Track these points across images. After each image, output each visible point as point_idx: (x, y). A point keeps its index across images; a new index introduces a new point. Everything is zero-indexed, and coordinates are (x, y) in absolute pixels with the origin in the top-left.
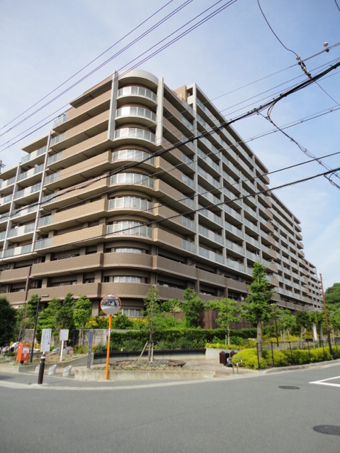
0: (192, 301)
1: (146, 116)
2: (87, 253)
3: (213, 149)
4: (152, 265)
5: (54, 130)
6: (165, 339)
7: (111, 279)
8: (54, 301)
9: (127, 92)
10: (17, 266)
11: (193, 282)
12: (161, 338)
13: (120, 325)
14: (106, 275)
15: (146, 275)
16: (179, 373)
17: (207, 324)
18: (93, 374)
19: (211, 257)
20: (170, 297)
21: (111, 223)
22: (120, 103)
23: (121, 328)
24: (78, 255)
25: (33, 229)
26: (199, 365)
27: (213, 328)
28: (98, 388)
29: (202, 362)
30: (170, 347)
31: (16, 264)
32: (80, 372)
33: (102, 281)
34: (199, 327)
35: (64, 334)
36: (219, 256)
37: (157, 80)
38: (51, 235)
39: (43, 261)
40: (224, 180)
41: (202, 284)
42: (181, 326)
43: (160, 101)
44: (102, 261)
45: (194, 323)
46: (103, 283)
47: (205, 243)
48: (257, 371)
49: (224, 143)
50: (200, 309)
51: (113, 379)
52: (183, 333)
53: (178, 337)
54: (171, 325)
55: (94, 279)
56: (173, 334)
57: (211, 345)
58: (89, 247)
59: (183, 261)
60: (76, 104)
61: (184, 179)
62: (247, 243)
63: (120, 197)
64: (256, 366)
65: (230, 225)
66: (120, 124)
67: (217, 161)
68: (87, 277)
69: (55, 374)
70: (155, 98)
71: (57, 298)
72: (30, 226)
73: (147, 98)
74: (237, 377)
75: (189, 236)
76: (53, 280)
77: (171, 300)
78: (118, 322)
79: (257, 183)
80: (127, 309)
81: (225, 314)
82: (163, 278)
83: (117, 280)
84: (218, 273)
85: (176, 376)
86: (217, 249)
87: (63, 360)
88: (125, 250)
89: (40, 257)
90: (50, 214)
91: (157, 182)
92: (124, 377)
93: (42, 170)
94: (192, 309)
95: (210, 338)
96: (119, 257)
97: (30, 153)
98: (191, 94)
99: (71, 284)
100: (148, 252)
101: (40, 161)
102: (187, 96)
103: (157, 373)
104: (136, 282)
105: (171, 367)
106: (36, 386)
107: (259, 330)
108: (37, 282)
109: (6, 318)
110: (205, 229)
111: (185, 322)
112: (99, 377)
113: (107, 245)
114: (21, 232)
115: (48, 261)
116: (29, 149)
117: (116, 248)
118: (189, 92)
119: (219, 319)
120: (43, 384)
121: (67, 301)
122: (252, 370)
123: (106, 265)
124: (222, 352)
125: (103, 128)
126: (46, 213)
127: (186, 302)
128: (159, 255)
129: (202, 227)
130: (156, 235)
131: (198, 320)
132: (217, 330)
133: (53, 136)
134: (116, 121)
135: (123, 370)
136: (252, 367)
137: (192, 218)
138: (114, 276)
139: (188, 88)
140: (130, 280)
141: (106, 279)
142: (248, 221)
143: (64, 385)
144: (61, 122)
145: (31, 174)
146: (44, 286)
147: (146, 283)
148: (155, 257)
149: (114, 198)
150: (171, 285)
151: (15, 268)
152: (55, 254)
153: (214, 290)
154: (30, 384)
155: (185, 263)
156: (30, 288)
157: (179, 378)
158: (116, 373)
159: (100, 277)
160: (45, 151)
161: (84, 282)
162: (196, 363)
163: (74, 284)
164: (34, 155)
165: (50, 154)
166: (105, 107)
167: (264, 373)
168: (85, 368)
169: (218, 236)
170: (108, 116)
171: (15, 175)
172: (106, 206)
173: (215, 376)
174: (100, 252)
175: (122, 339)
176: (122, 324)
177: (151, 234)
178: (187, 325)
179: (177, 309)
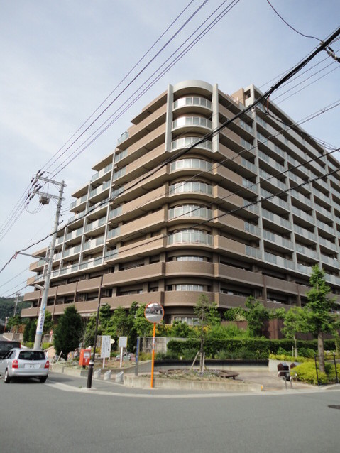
0: (255, 309)
1: (202, 124)
2: (151, 263)
3: (276, 149)
4: (213, 273)
5: (118, 147)
6: (225, 348)
7: (174, 287)
8: (119, 310)
9: (182, 103)
10: (93, 276)
11: (260, 290)
12: (221, 347)
13: (181, 334)
14: (169, 283)
15: (209, 283)
16: (224, 385)
17: (272, 334)
18: (139, 381)
19: (280, 262)
20: (234, 306)
21: (172, 233)
22: (176, 115)
23: (182, 336)
24: (143, 265)
25: (103, 241)
26: (258, 377)
27: (279, 338)
28: (138, 396)
29: (265, 374)
30: (230, 357)
31: (90, 274)
32: (128, 379)
33: (165, 290)
34: (263, 337)
35: (123, 342)
36: (288, 261)
37: (211, 87)
38: (119, 246)
39: (113, 271)
40: (290, 181)
41: (270, 292)
42: (245, 335)
43: (215, 107)
44: (164, 270)
45: (258, 332)
46: (167, 292)
47: (270, 248)
48: (317, 387)
49: (289, 141)
50: (264, 317)
51: (159, 386)
52: (244, 343)
53: (239, 347)
54: (233, 334)
55: (157, 288)
56: (234, 344)
57: (274, 356)
58: (152, 257)
59: (248, 267)
60: (136, 121)
61: (245, 184)
62: (321, 247)
63: (179, 206)
64: (316, 382)
65: (299, 228)
66: (176, 135)
67: (281, 161)
68: (152, 286)
69: (110, 379)
70: (210, 105)
71: (122, 307)
72: (101, 239)
73: (202, 106)
74: (290, 392)
75: (253, 242)
76: (122, 289)
77: (233, 308)
78: (179, 330)
79: (331, 181)
80: (191, 318)
81: (290, 323)
82: (226, 285)
83: (179, 288)
84: (289, 279)
85: (221, 387)
86: (287, 254)
87: (123, 366)
88: (186, 259)
89: (110, 268)
90: (117, 227)
91: (216, 188)
92: (169, 385)
93: (109, 185)
94: (255, 318)
95: (274, 349)
96: (180, 266)
97: (99, 171)
98: (249, 96)
99: (138, 293)
100: (209, 260)
101: (107, 178)
102: (245, 99)
103: (201, 383)
104: (198, 290)
105: (218, 378)
106: (85, 390)
107: (320, 342)
108: (107, 291)
109: (73, 325)
110: (271, 234)
111: (248, 331)
112: (145, 384)
113: (169, 254)
114: (93, 244)
115: (116, 271)
116: (98, 168)
117: (177, 257)
118: (247, 94)
119: (285, 329)
120: (92, 388)
121: (132, 310)
122: (311, 386)
123: (168, 274)
124: (281, 364)
125: (160, 140)
126: (113, 226)
127: (248, 310)
128: (221, 262)
129: (267, 232)
130: (216, 242)
131: (263, 330)
132: (283, 340)
133: (117, 153)
134: (173, 133)
135: (168, 379)
136: (311, 382)
137: (256, 223)
138: (176, 285)
139: (245, 91)
140: (192, 288)
141: (169, 288)
142: (321, 223)
143: (109, 391)
144: (124, 139)
145: (100, 190)
146: (114, 295)
147: (209, 290)
148: (217, 265)
149: (173, 207)
150: (235, 293)
151: (90, 278)
152: (123, 265)
153: (286, 298)
154: (81, 387)
155: (251, 270)
156: (102, 297)
157: (224, 389)
158: (161, 382)
159: (163, 286)
160: (111, 168)
161: (149, 291)
162: (257, 374)
163: (141, 292)
164: (102, 173)
165: (116, 171)
166: (161, 121)
167: (324, 389)
168: (133, 375)
169: (286, 240)
170: (164, 129)
171: (87, 193)
172: (166, 215)
173: (262, 390)
174: (163, 260)
175: (182, 348)
176: (183, 332)
177: (211, 242)
178: (250, 335)
179: (240, 318)
